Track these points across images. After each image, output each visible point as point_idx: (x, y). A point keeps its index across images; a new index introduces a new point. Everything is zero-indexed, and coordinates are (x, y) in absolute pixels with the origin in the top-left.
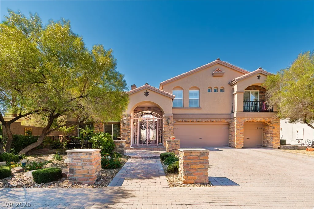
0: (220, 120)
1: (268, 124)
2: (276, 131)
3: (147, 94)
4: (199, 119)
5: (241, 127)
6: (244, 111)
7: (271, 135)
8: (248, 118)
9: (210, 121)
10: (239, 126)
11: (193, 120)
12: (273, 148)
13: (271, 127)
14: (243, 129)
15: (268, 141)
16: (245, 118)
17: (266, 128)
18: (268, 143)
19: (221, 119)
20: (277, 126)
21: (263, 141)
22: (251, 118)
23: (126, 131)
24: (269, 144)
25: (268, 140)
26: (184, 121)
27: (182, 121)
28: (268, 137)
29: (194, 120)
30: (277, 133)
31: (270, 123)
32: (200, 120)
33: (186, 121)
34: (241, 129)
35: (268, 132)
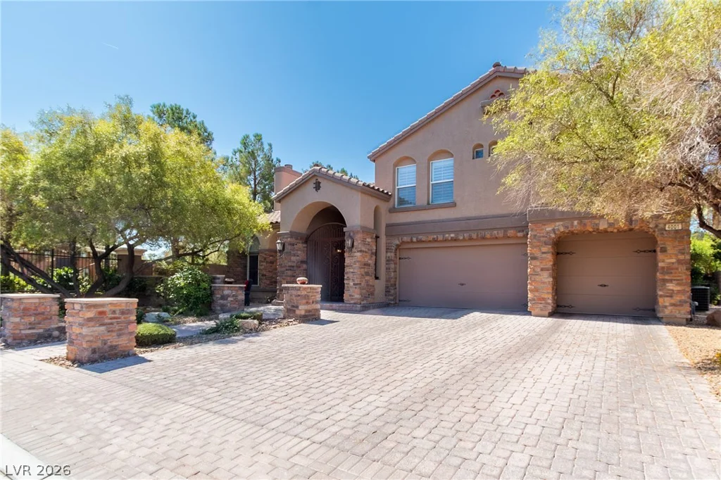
0: (505, 231)
2: (674, 260)
3: (318, 187)
4: (450, 232)
5: (544, 249)
8: (567, 223)
9: (477, 235)
10: (536, 247)
11: (435, 236)
12: (664, 320)
14: (550, 257)
16: (557, 224)
19: (506, 229)
20: (677, 243)
22: (576, 223)
26: (415, 240)
27: (412, 242)
29: (437, 237)
30: (676, 265)
32: (452, 235)
33: (420, 241)
34: (544, 255)
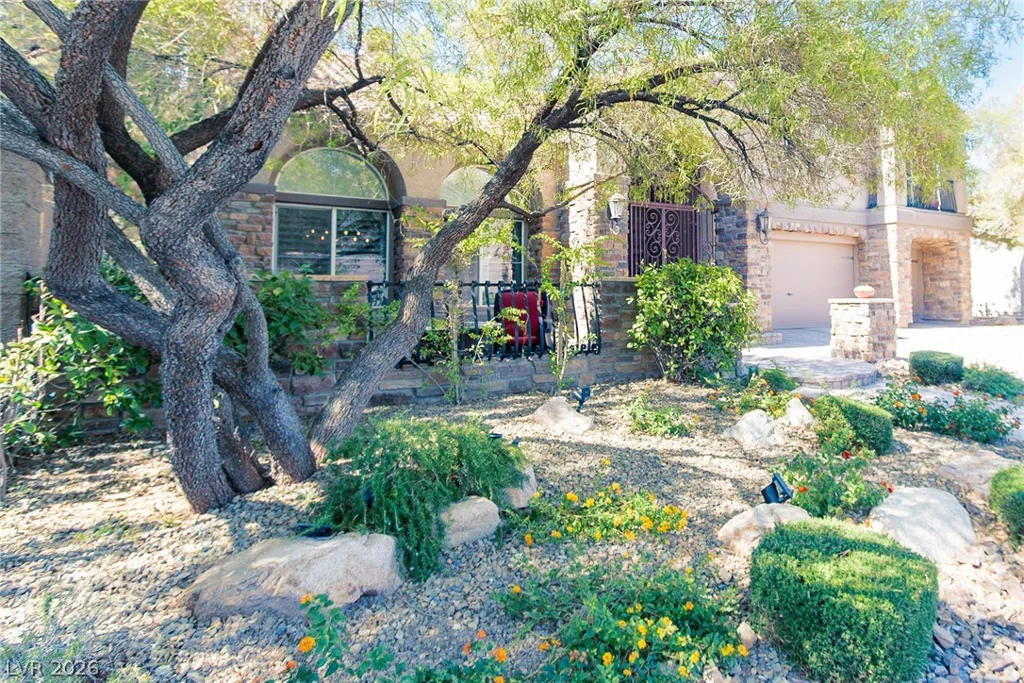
1: (943, 250)
2: (966, 271)
5: (906, 255)
6: (908, 205)
7: (955, 282)
10: (902, 252)
13: (951, 258)
14: (909, 262)
15: (941, 302)
17: (934, 262)
18: (944, 308)
20: (966, 258)
21: (926, 304)
23: (611, 259)
24: (947, 312)
25: (942, 298)
28: (942, 288)
30: (967, 276)
31: (949, 248)
34: (906, 261)
35: (941, 273)
